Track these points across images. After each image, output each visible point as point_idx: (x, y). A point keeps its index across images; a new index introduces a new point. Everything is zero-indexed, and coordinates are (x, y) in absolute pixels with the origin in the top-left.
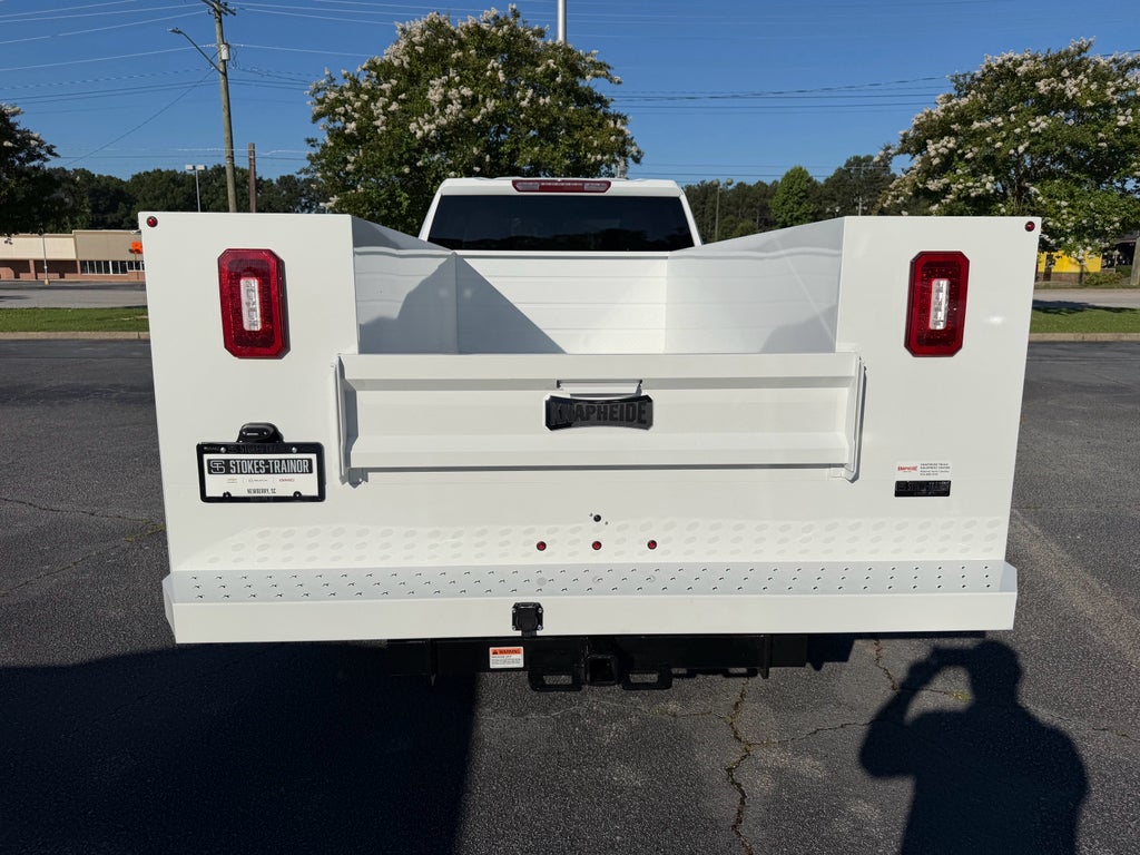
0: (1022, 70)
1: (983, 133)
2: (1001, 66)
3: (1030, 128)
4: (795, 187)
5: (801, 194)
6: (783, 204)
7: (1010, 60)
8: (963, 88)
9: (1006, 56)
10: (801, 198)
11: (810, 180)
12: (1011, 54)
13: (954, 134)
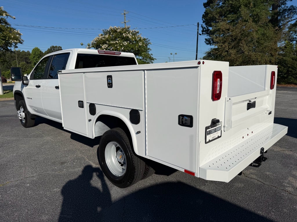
0: (118, 31)
1: (114, 44)
2: (114, 29)
3: (123, 44)
4: (37, 53)
5: (39, 55)
6: (34, 58)
7: (115, 28)
8: (106, 33)
9: (115, 27)
10: (39, 56)
11: (41, 51)
12: (116, 27)
13: (106, 44)
